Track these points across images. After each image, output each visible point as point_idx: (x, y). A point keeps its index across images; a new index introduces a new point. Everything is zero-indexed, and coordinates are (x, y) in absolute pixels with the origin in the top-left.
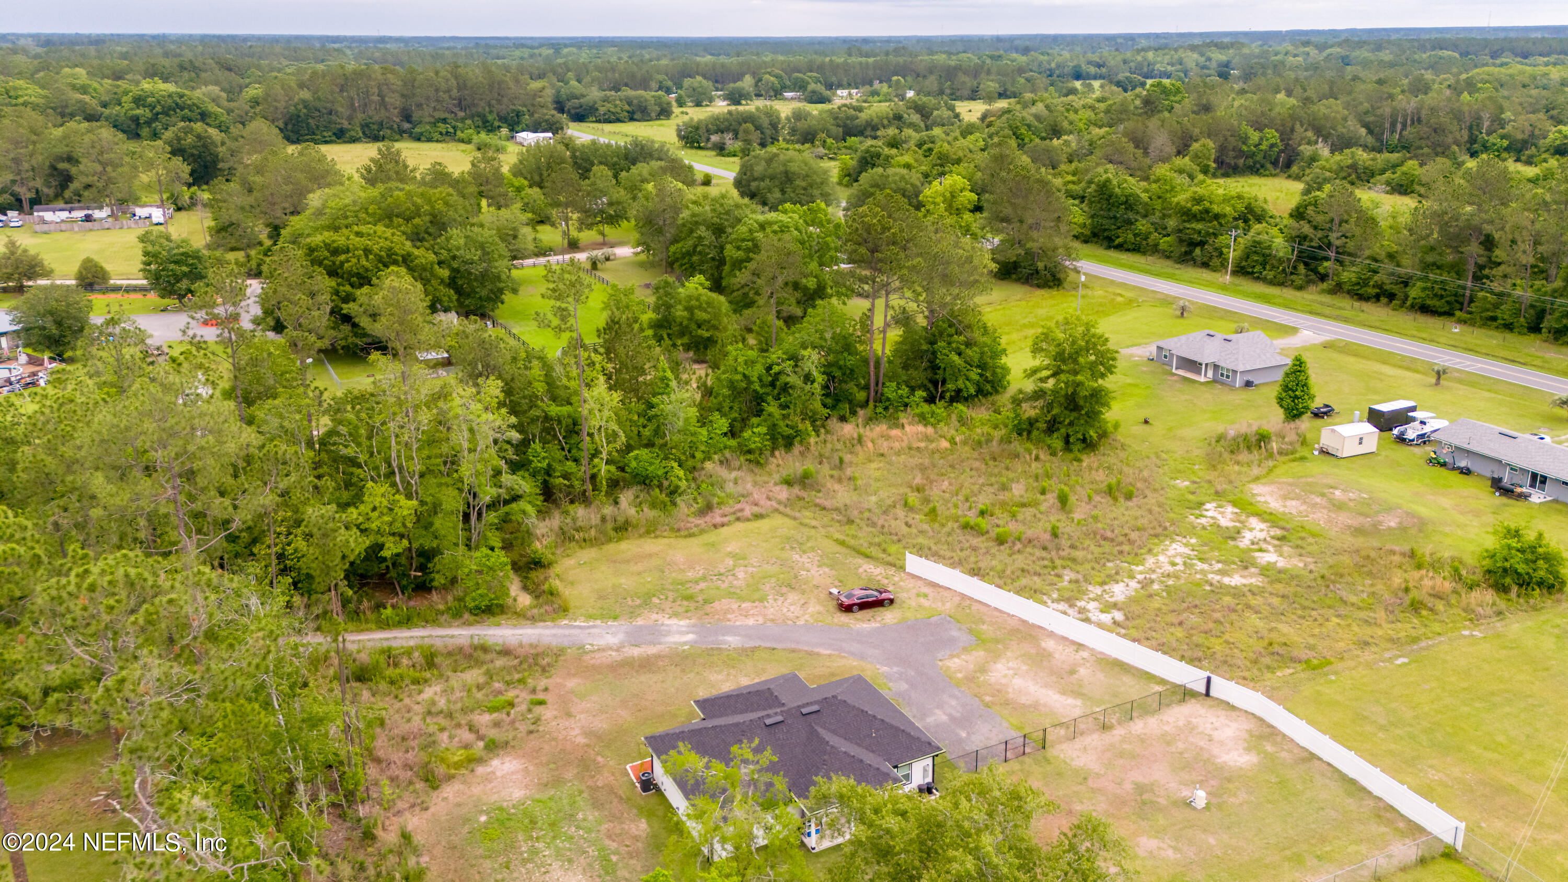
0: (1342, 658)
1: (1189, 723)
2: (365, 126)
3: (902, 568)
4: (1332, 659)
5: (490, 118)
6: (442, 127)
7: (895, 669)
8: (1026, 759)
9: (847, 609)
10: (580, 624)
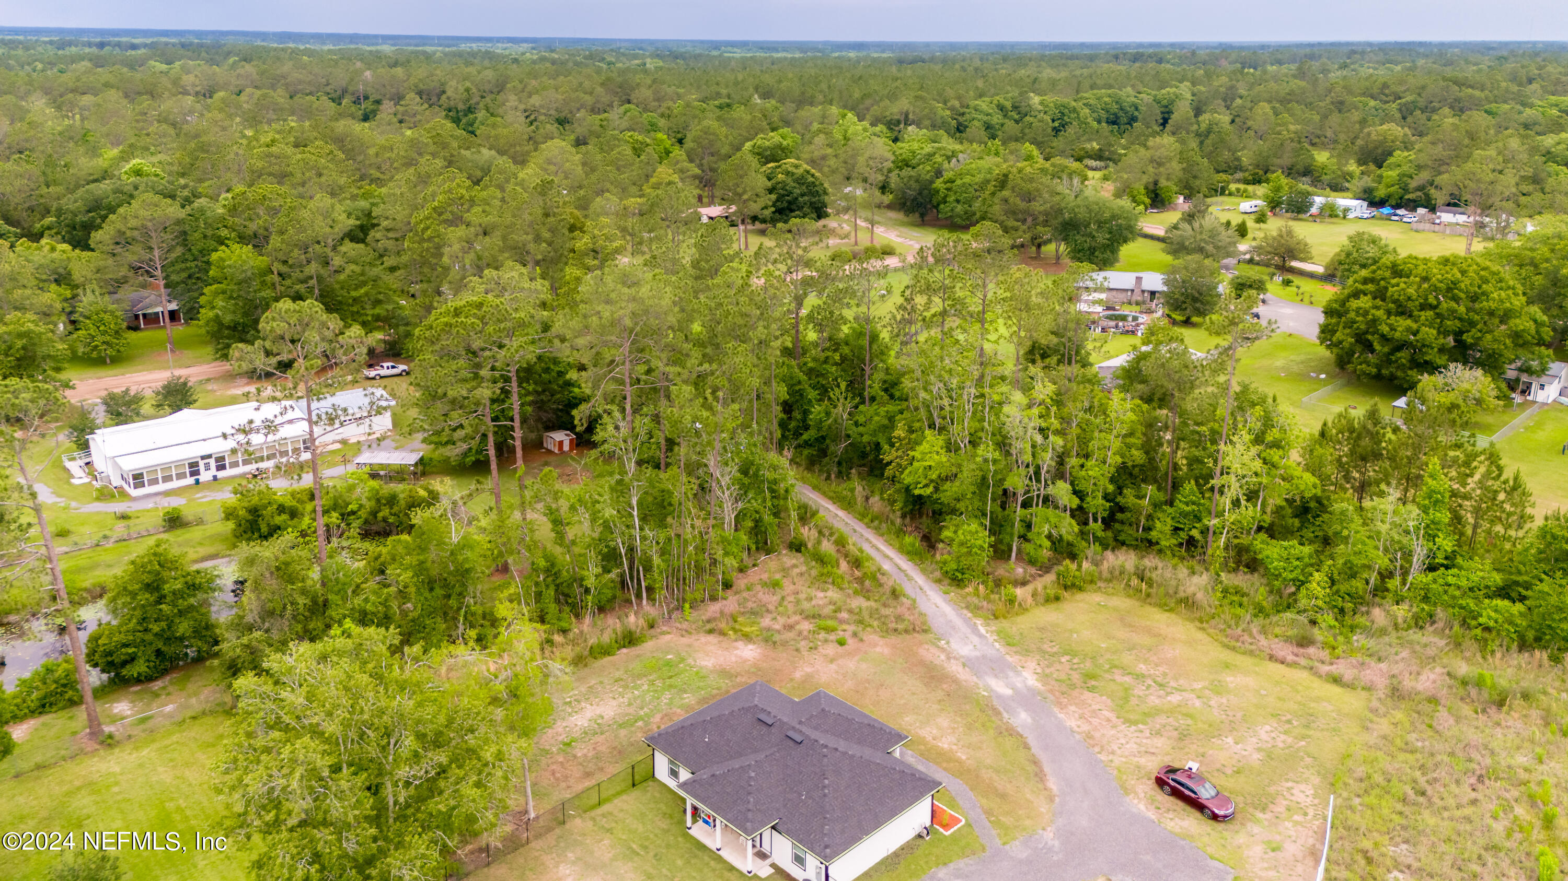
7: (1055, 843)
9: (1160, 782)
10: (982, 630)
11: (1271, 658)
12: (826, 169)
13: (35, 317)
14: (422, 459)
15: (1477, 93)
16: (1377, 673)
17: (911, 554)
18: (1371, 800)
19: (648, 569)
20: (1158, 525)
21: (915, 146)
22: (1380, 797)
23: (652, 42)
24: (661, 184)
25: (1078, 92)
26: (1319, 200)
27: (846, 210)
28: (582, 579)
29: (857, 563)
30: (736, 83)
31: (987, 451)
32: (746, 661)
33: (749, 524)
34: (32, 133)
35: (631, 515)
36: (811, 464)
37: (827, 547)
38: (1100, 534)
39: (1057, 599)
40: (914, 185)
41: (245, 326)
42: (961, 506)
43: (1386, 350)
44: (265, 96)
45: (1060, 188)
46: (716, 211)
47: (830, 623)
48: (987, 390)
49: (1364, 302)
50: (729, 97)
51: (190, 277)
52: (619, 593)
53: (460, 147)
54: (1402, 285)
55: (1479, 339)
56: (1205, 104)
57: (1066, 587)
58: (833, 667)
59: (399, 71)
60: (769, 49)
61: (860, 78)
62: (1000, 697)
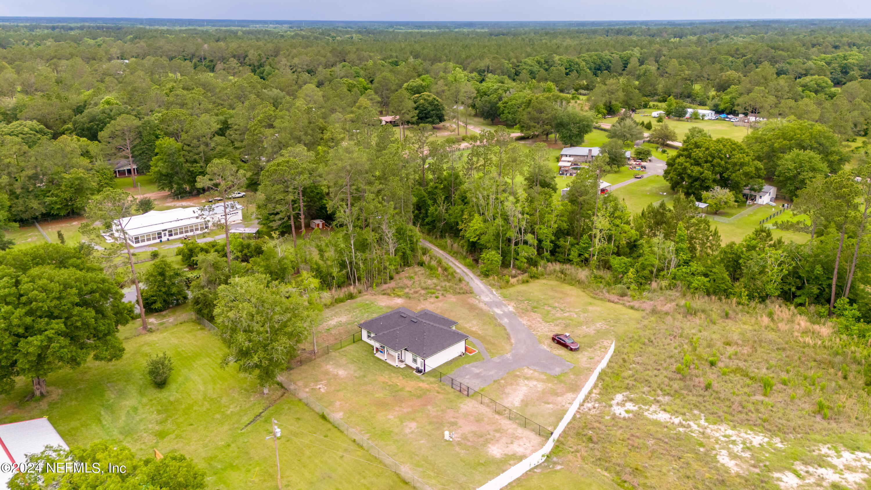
7: (510, 357)
8: (457, 393)
9: (553, 339)
10: (495, 293)
11: (609, 301)
12: (444, 97)
13: (83, 171)
14: (258, 231)
15: (783, 53)
16: (648, 305)
17: (468, 266)
18: (632, 344)
19: (358, 269)
20: (572, 252)
21: (490, 84)
22: (635, 343)
23: (355, 23)
24: (361, 106)
25: (580, 53)
26: (690, 111)
27: (454, 117)
28: (331, 274)
29: (446, 270)
30: (401, 50)
31: (499, 221)
32: (398, 304)
33: (400, 254)
34: (47, 82)
35: (351, 248)
36: (429, 232)
37: (434, 263)
38: (549, 257)
39: (527, 282)
40: (488, 105)
41: (172, 174)
42: (489, 245)
43: (690, 181)
44: (157, 61)
45: (556, 107)
46: (389, 118)
47: (433, 291)
48: (499, 196)
49: (681, 160)
50: (397, 57)
51: (143, 152)
52: (346, 280)
53: (262, 88)
54: (698, 152)
55: (730, 175)
56: (646, 59)
57: (531, 277)
58: (433, 305)
59: (222, 44)
60: (420, 27)
61: (467, 46)
62: (497, 314)
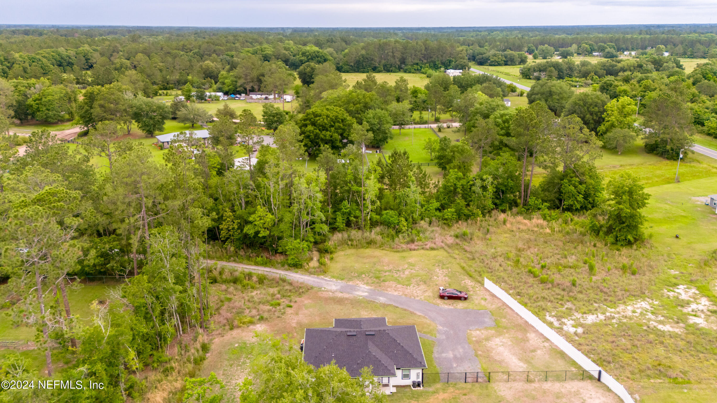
0: (700, 383)
1: (578, 391)
2: (385, 66)
3: (482, 284)
4: (693, 381)
5: (437, 63)
6: (416, 67)
7: (445, 329)
8: (477, 385)
9: (442, 297)
10: (327, 279)
11: (411, 250)
39: (332, 258)
62: (366, 296)
